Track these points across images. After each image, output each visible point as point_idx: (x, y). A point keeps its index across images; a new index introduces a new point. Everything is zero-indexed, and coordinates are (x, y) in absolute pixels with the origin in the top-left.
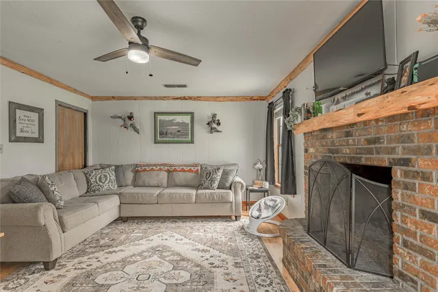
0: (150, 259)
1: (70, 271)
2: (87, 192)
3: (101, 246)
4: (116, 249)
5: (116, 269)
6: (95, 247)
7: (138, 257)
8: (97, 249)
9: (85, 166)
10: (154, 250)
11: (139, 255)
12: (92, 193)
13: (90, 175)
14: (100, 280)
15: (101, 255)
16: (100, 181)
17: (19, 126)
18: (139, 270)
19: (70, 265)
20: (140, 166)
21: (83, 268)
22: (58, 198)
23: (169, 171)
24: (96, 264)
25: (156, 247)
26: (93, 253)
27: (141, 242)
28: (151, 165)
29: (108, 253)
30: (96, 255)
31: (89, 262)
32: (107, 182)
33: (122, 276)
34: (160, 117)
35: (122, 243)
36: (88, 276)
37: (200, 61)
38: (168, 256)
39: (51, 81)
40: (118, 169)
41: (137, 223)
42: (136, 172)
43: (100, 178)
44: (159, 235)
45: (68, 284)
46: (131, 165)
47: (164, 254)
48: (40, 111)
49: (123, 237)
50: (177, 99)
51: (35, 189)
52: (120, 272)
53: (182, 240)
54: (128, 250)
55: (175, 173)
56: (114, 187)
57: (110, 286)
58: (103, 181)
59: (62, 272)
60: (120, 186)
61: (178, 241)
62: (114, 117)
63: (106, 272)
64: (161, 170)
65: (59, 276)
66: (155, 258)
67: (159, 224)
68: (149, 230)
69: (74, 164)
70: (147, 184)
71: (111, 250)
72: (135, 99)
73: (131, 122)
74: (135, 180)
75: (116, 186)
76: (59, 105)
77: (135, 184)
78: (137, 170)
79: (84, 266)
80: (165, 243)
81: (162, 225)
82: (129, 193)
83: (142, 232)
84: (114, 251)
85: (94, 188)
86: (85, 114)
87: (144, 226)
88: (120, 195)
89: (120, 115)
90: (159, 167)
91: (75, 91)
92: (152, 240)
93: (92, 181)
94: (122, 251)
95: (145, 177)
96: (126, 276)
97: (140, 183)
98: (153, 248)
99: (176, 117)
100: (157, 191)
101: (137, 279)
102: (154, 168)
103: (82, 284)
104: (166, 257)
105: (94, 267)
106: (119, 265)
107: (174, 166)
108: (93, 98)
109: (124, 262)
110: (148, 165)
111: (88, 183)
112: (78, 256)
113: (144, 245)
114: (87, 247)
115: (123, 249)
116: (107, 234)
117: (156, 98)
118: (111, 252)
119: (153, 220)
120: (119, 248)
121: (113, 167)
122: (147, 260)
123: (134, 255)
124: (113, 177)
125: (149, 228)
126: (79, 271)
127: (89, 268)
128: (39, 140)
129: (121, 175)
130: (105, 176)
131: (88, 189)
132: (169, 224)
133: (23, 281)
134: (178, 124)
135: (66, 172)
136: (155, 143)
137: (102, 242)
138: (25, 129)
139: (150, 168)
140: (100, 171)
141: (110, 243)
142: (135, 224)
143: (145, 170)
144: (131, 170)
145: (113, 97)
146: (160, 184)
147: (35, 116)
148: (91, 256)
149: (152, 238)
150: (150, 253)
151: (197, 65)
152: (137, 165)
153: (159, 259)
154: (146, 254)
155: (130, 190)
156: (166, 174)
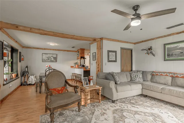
0: (148, 117)
1: (118, 106)
2: (131, 81)
3: (131, 103)
4: (135, 106)
5: (132, 113)
6: (129, 102)
7: (143, 114)
8: (129, 103)
9: (132, 70)
10: (152, 115)
11: (143, 113)
12: (132, 81)
13: (132, 74)
14: (125, 114)
15: (129, 106)
16: (135, 77)
17: (110, 57)
18: (140, 118)
19: (118, 104)
20: (155, 72)
21: (121, 107)
22: (117, 81)
23: (172, 77)
24: (126, 108)
25: (154, 114)
26: (127, 104)
27: (148, 108)
28: (161, 72)
29: (132, 106)
30: (128, 105)
31: (124, 106)
32: (138, 78)
33: (133, 117)
34: (167, 46)
35: (139, 105)
36: (122, 111)
37: (175, 9)
38: (159, 121)
39: (118, 41)
40: (144, 73)
41: (150, 100)
42: (153, 75)
43: (135, 76)
44: (159, 109)
45: (115, 110)
46: (150, 72)
47: (157, 119)
48: (115, 52)
49: (141, 103)
50: (180, 33)
51: (112, 76)
52: (132, 115)
53: (172, 117)
54: (140, 109)
55: (176, 78)
56: (141, 80)
57: (127, 118)
58: (137, 77)
59: (116, 105)
60: (144, 81)
61: (169, 117)
62: (143, 50)
63: (128, 112)
64: (167, 75)
65: (114, 106)
66: (151, 118)
67: (162, 104)
68: (155, 105)
69: (127, 69)
70: (158, 82)
71: (134, 106)
72: (153, 40)
73: (150, 51)
74: (152, 78)
75: (142, 80)
76: (122, 49)
77: (152, 81)
78: (153, 74)
79: (122, 106)
80: (160, 114)
81: (164, 105)
82: (146, 84)
83: (151, 104)
84: (134, 107)
85: (133, 80)
86: (132, 50)
87: (153, 102)
88: (142, 84)
89: (145, 49)
90: (165, 74)
91: (127, 42)
92: (154, 110)
93: (132, 76)
94: (137, 108)
95: (157, 78)
96: (134, 118)
97: (154, 81)
98: (152, 113)
99: (179, 44)
100: (162, 86)
101: (137, 122)
102: (163, 74)
103: (119, 112)
104: (157, 120)
105: (125, 108)
106: (134, 113)
107: (176, 74)
108: (135, 44)
109: (136, 113)
110: (159, 72)
111: (131, 77)
112: (122, 103)
113: (149, 110)
114: (126, 101)
115: (139, 107)
116: (135, 99)
117: (165, 36)
118: (133, 107)
119: (159, 101)
120: (137, 106)
121: (141, 72)
122: (146, 117)
123: (141, 112)
124: (141, 76)
125: (155, 104)
126: (120, 108)
127: (123, 108)
128: (115, 61)
129: (145, 76)
130: (137, 75)
131: (131, 79)
132: (168, 106)
133: (106, 103)
134: (180, 48)
135: (123, 72)
136: (165, 60)
137: (132, 101)
138: (112, 58)
139: (161, 74)
140: (135, 73)
141: (135, 103)
142: (149, 99)
143: (157, 75)
144: (150, 74)
145: (143, 41)
146: (166, 83)
147: (114, 54)
148: (126, 104)
149: (154, 109)
150: (149, 115)
151: (174, 12)
152: (153, 72)
153: (152, 120)
154: (147, 114)
155: (149, 83)
156: (170, 78)
